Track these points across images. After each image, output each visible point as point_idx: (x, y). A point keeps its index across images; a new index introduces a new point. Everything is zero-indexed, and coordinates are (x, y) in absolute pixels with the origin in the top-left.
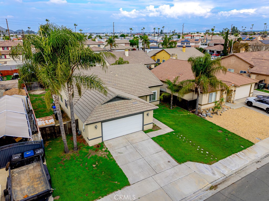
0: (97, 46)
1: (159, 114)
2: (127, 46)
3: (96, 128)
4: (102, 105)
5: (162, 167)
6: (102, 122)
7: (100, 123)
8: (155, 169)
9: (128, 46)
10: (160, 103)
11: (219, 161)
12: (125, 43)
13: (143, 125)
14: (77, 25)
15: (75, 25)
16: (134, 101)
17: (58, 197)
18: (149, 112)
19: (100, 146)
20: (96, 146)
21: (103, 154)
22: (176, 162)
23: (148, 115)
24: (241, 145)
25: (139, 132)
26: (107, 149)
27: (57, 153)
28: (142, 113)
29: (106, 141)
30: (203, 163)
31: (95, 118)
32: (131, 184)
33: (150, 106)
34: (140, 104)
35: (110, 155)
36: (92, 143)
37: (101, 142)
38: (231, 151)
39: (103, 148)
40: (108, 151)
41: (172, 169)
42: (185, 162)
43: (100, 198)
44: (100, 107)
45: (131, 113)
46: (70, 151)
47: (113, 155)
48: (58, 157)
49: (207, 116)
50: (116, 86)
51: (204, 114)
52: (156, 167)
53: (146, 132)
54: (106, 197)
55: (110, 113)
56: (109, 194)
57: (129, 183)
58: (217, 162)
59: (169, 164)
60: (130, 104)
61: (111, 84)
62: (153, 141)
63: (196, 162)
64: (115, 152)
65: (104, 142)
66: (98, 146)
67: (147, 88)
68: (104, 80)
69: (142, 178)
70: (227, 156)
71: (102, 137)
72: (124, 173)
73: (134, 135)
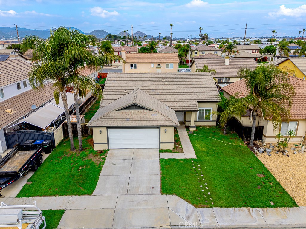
0: (213, 53)
1: (200, 136)
2: (255, 53)
3: (101, 132)
4: (117, 111)
5: (139, 190)
6: (108, 127)
7: (106, 128)
8: (130, 190)
9: (257, 53)
10: (217, 125)
11: (213, 208)
12: (253, 50)
13: (160, 143)
14: (202, 29)
15: (200, 29)
16: (154, 113)
17: (31, 183)
18: (167, 128)
19: (103, 153)
20: (100, 151)
21: (98, 161)
22: (160, 191)
23: (166, 131)
24: (272, 200)
25: (154, 149)
26: (106, 156)
27: (66, 149)
28: (159, 127)
29: (112, 150)
30: (189, 203)
31: (100, 122)
32: (93, 194)
33: (169, 122)
34: (160, 117)
35: (103, 163)
36: (97, 148)
37: (106, 149)
38: (246, 203)
39: (104, 154)
40: (104, 159)
41: (148, 196)
42: (170, 194)
43: (56, 196)
44: (113, 113)
45: (141, 124)
46: (76, 150)
47: (106, 164)
48: (63, 152)
49: (263, 153)
50: (158, 95)
51: (262, 149)
52: (133, 188)
53: (161, 151)
54: (61, 197)
55: (119, 120)
56: (66, 196)
57: (92, 193)
58: (210, 207)
59: (151, 190)
60: (147, 115)
61: (154, 92)
62: (159, 162)
63: (182, 198)
64: (110, 162)
65: (110, 150)
66: (101, 152)
67: (195, 102)
68: (150, 87)
69: (108, 193)
70: (231, 207)
71: (108, 143)
72: (97, 183)
73: (145, 151)
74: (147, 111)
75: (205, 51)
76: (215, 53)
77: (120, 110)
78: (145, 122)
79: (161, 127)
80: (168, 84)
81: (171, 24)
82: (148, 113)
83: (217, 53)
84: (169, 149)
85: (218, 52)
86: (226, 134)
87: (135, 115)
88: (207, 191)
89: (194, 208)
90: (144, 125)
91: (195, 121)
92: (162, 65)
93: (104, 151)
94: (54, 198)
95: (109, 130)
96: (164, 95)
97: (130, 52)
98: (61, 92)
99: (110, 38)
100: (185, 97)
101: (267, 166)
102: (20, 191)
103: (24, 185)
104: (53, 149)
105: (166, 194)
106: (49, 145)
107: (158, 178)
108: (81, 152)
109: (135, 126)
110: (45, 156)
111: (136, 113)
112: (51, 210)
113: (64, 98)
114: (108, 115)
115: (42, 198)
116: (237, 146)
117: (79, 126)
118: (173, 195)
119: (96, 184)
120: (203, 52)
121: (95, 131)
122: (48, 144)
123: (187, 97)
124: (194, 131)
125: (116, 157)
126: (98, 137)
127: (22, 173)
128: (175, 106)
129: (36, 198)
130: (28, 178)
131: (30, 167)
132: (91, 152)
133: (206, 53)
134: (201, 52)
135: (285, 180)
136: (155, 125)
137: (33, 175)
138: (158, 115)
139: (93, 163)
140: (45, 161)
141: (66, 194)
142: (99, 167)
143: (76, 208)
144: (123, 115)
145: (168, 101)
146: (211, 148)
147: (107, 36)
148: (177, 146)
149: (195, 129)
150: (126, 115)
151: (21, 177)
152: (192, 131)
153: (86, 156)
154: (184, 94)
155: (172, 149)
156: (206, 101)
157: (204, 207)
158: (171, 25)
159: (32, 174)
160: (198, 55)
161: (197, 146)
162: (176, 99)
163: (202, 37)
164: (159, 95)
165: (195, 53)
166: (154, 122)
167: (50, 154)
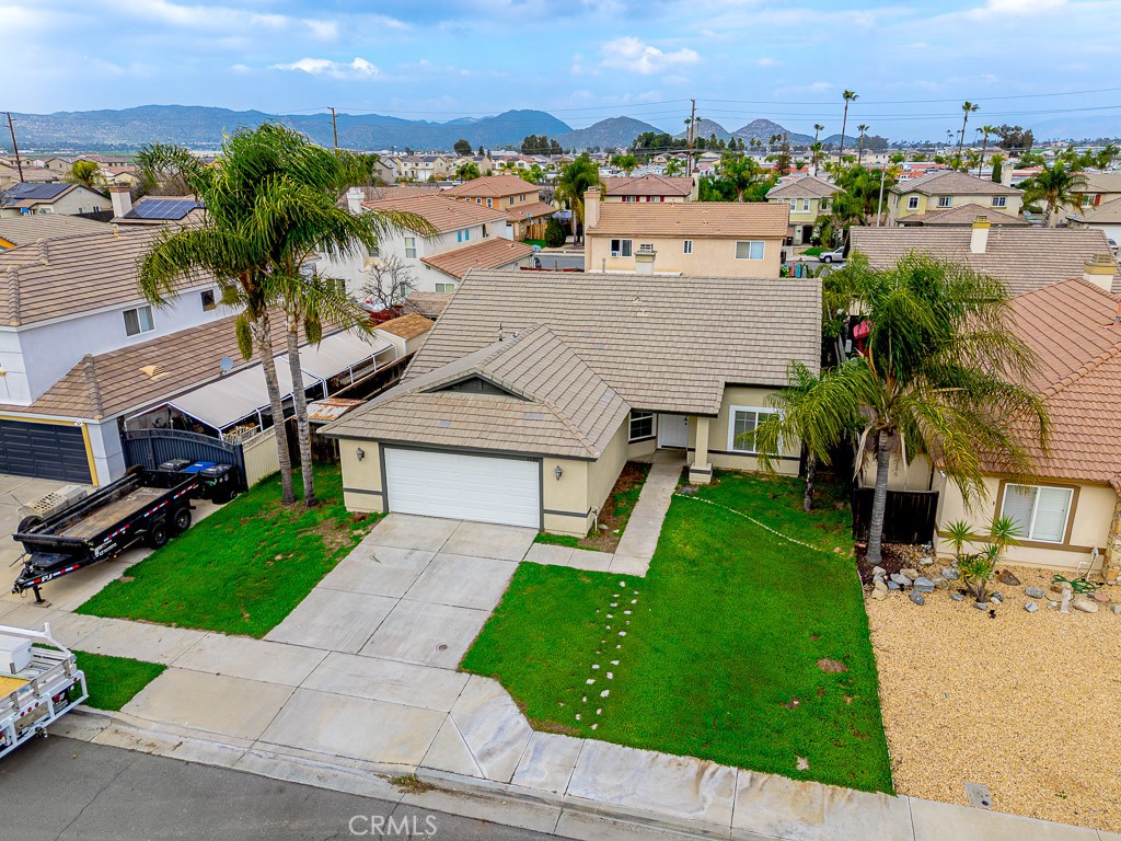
0: (987, 201)
1: (710, 505)
3: (361, 456)
4: (421, 394)
5: (400, 648)
6: (384, 444)
7: (376, 445)
8: (373, 642)
11: (587, 740)
13: (543, 511)
15: (967, 106)
16: (536, 409)
17: (132, 579)
18: (565, 465)
19: (366, 520)
20: (361, 516)
21: (338, 543)
22: (459, 661)
23: (560, 474)
24: (808, 754)
25: (525, 530)
26: (367, 534)
27: (272, 498)
28: (537, 458)
29: (396, 516)
30: (522, 711)
31: (361, 424)
32: (267, 637)
33: (571, 443)
34: (547, 425)
35: (344, 551)
36: (353, 503)
37: (380, 510)
38: (708, 742)
39: (365, 527)
40: (358, 540)
41: (413, 668)
42: (481, 674)
43: (170, 626)
44: (410, 399)
45: (477, 444)
46: (297, 503)
47: (353, 556)
48: (260, 506)
49: (902, 590)
50: (597, 352)
51: (900, 578)
52: (388, 637)
53: (543, 537)
54: (182, 631)
55: (417, 422)
56: (196, 629)
57: (265, 633)
58: (577, 737)
59: (435, 652)
60: (511, 414)
61: (589, 340)
62: (513, 571)
63: (510, 693)
64: (367, 552)
65: (389, 516)
66: (363, 518)
67: (715, 384)
68: (583, 323)
69: (309, 641)
70: (648, 747)
71: (384, 494)
72: (294, 607)
73: (493, 531)
74: (516, 401)
75: (952, 195)
76: (995, 203)
77: (434, 390)
78: (495, 436)
79: (545, 460)
80: (647, 315)
81: (846, 92)
82: (517, 407)
83: (1003, 203)
84: (573, 535)
85: (1009, 200)
86: (812, 507)
87: (473, 411)
88: (603, 683)
89: (525, 730)
90: (486, 445)
91: (709, 451)
92: (658, 245)
93: (371, 514)
94: (161, 629)
95: (387, 451)
96: (617, 353)
97: (662, 197)
98: (252, 323)
99: (647, 144)
100: (687, 364)
101: (879, 639)
102: (93, 597)
103: (110, 584)
104: (239, 495)
105: (471, 673)
106: (221, 480)
107: (480, 620)
108: (307, 512)
109: (458, 446)
110: (206, 510)
111: (480, 404)
112: (135, 659)
113: (262, 341)
114: (391, 405)
115: (134, 624)
116: (820, 553)
117: (302, 431)
118: (491, 680)
119: (290, 611)
120: (944, 199)
121: (347, 450)
122: (222, 475)
123: (696, 364)
124: (703, 487)
125: (395, 538)
126: (356, 470)
127: (103, 549)
128: (642, 393)
129: (119, 620)
130: (130, 566)
131: (141, 534)
132: (335, 514)
133: (955, 202)
134: (935, 201)
135: (911, 697)
136: (520, 450)
137: (145, 560)
138: (546, 417)
139: (321, 547)
140: (198, 524)
141: (197, 624)
142: (330, 562)
143: (197, 668)
144: (436, 408)
145: (623, 373)
146: (717, 550)
147: (640, 139)
148: (605, 527)
149: (707, 479)
150: (444, 409)
151: (100, 558)
152: (695, 486)
153: (315, 524)
154: (690, 352)
155: (582, 537)
156: (758, 382)
157: (558, 733)
158: (847, 95)
159: (147, 556)
160: (920, 210)
161: (676, 537)
162: (655, 369)
163: (1005, 137)
164: (601, 352)
165: (911, 203)
166: (521, 439)
167: (223, 506)
